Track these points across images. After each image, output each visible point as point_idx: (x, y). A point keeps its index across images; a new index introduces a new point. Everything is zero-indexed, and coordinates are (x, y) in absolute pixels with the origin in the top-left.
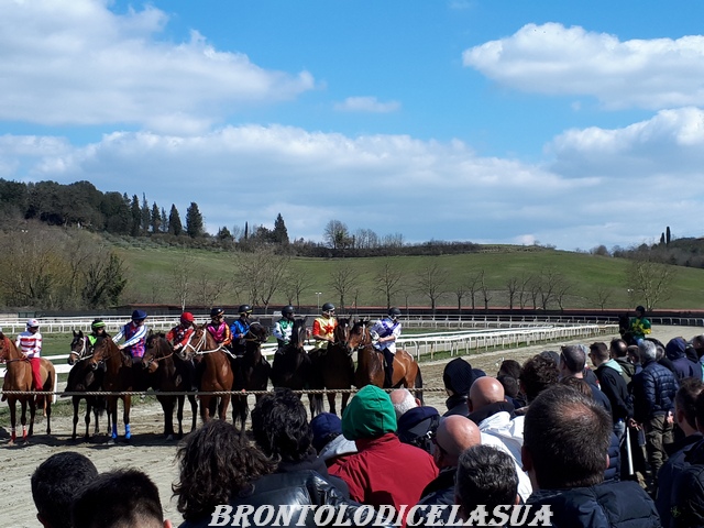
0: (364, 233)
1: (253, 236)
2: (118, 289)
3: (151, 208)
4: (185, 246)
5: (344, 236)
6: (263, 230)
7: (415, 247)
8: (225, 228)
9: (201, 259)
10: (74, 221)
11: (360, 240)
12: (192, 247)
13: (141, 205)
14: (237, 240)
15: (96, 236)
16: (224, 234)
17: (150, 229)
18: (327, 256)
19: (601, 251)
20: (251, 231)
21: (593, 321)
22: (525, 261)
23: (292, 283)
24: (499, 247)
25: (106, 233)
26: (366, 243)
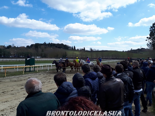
3: (70, 46)
6: (82, 49)
9: (75, 52)
10: (61, 48)
13: (68, 46)
15: (64, 50)
16: (78, 49)
21: (122, 59)
26: (94, 50)
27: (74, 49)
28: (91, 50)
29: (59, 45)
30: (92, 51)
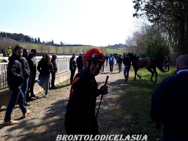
3: (32, 38)
6: (50, 42)
7: (73, 45)
12: (39, 44)
13: (30, 37)
14: (46, 43)
16: (44, 42)
17: (32, 41)
26: (65, 44)
27: (38, 42)
28: (61, 43)
29: (16, 36)
30: (62, 45)
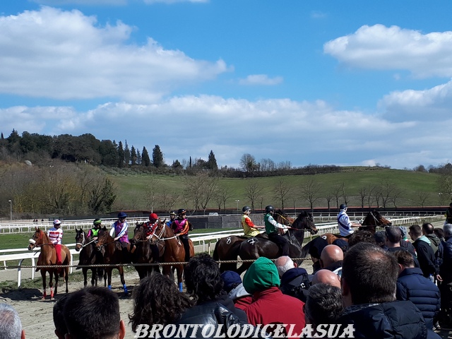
0: (266, 161)
1: (195, 165)
2: (111, 201)
3: (130, 149)
4: (152, 173)
5: (253, 164)
6: (201, 161)
7: (299, 170)
8: (177, 161)
9: (163, 181)
10: (83, 159)
11: (263, 166)
12: (157, 173)
15: (96, 168)
17: (130, 162)
18: (242, 177)
19: (421, 169)
20: (194, 162)
21: (416, 214)
22: (371, 176)
23: (220, 194)
24: (354, 168)
25: (102, 166)
